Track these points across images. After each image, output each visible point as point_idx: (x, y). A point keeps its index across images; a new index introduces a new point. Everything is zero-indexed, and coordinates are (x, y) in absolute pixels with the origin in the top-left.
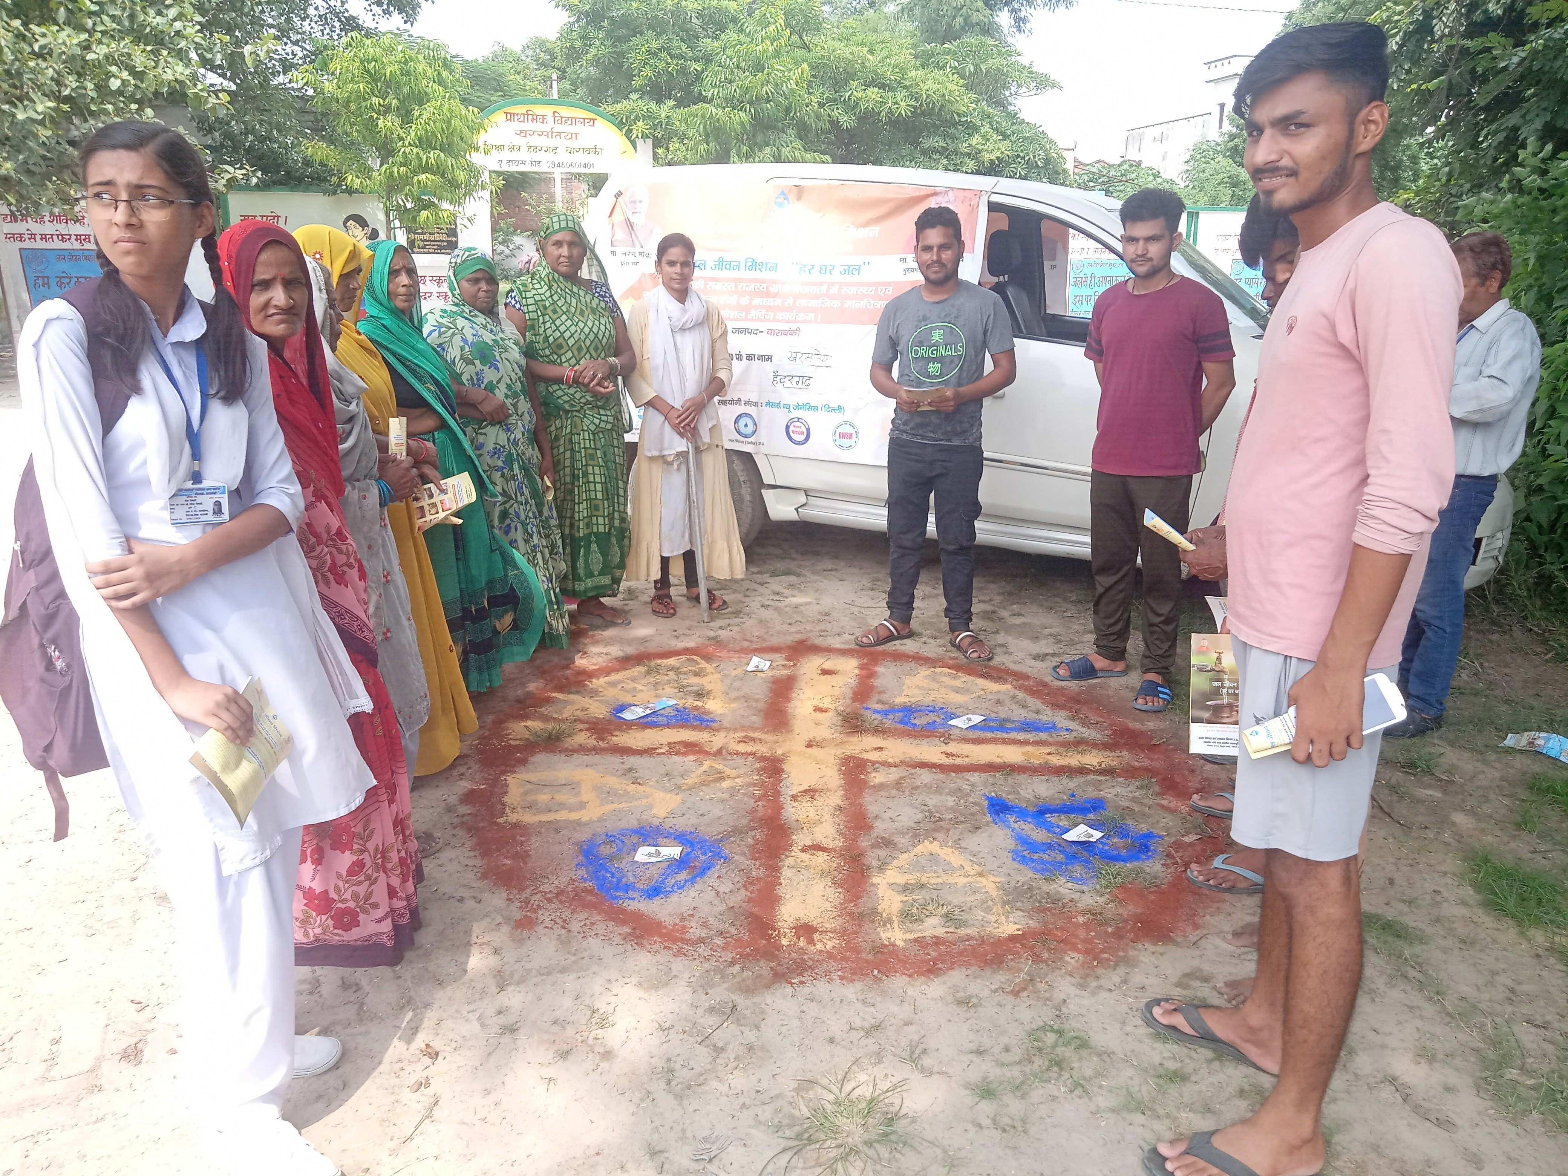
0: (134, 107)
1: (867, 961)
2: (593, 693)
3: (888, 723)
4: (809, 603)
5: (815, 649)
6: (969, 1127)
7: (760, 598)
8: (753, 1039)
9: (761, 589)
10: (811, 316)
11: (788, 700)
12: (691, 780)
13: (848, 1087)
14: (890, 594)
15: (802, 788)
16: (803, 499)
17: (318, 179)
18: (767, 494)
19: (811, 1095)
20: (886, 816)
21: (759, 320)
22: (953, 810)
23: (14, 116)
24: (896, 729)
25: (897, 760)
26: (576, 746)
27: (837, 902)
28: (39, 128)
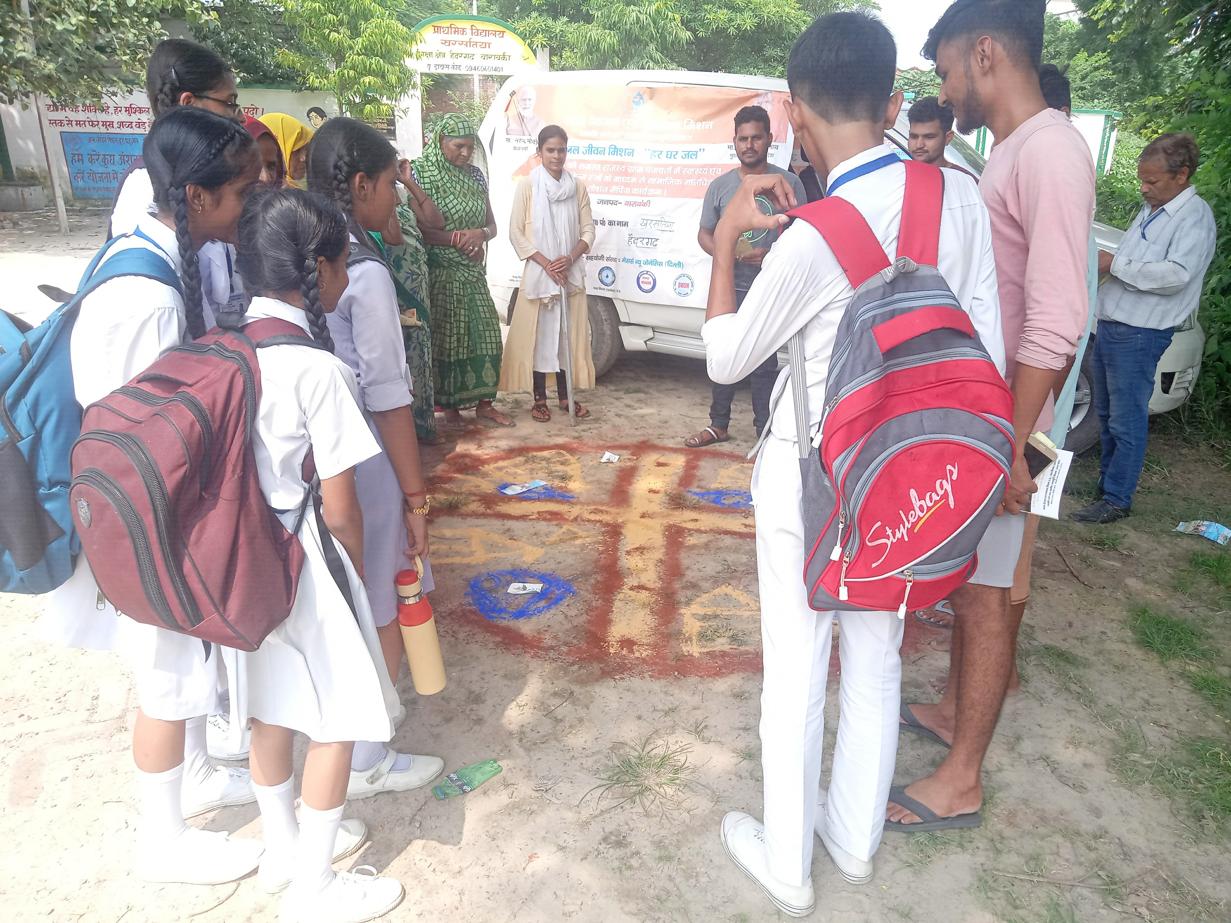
0: (145, 20)
1: (671, 666)
2: (485, 475)
3: (703, 502)
4: (652, 414)
5: (654, 448)
6: (733, 777)
7: (615, 409)
8: (584, 715)
9: (617, 403)
10: (659, 191)
11: (630, 484)
12: (552, 539)
13: (648, 748)
14: (713, 408)
15: (634, 547)
16: (650, 334)
17: (288, 78)
18: (623, 330)
19: (622, 752)
20: (695, 567)
21: (618, 194)
22: (745, 565)
23: (53, 26)
24: (709, 507)
25: (708, 529)
26: (470, 512)
27: (653, 625)
28: (74, 37)
